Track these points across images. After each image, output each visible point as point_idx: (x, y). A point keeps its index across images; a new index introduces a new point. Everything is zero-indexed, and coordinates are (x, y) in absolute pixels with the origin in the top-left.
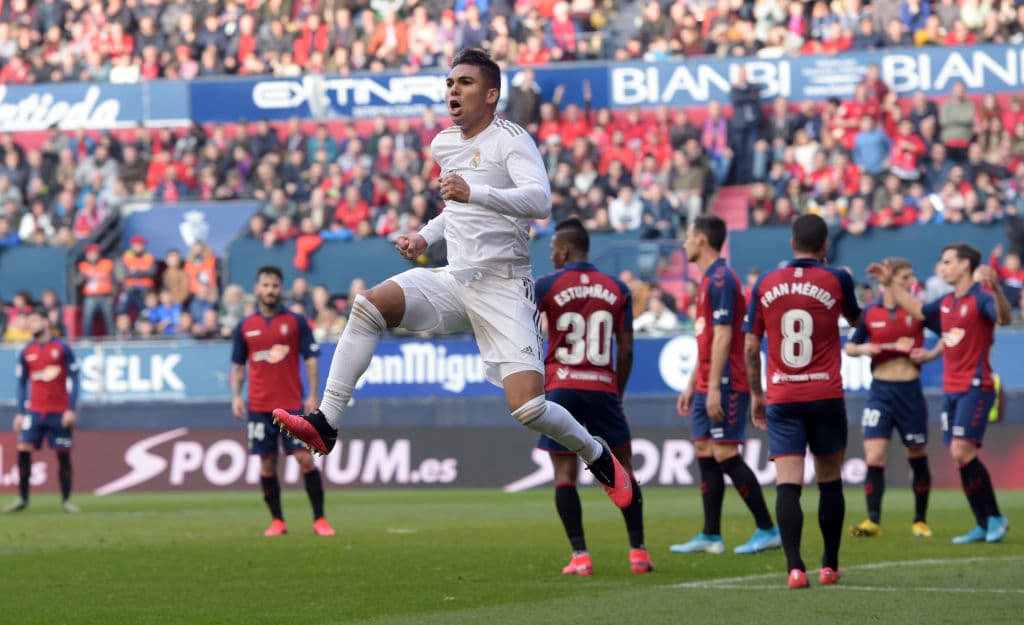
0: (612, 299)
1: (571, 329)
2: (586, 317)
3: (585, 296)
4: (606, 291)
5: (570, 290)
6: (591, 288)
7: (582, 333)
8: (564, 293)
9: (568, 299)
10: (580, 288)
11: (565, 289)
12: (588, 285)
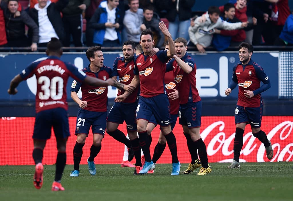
0: (62, 72)
1: (43, 83)
2: (51, 79)
3: (50, 69)
4: (60, 68)
5: (44, 67)
6: (54, 67)
7: (49, 86)
8: (41, 68)
9: (43, 70)
10: (49, 66)
11: (42, 66)
12: (53, 65)
